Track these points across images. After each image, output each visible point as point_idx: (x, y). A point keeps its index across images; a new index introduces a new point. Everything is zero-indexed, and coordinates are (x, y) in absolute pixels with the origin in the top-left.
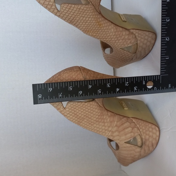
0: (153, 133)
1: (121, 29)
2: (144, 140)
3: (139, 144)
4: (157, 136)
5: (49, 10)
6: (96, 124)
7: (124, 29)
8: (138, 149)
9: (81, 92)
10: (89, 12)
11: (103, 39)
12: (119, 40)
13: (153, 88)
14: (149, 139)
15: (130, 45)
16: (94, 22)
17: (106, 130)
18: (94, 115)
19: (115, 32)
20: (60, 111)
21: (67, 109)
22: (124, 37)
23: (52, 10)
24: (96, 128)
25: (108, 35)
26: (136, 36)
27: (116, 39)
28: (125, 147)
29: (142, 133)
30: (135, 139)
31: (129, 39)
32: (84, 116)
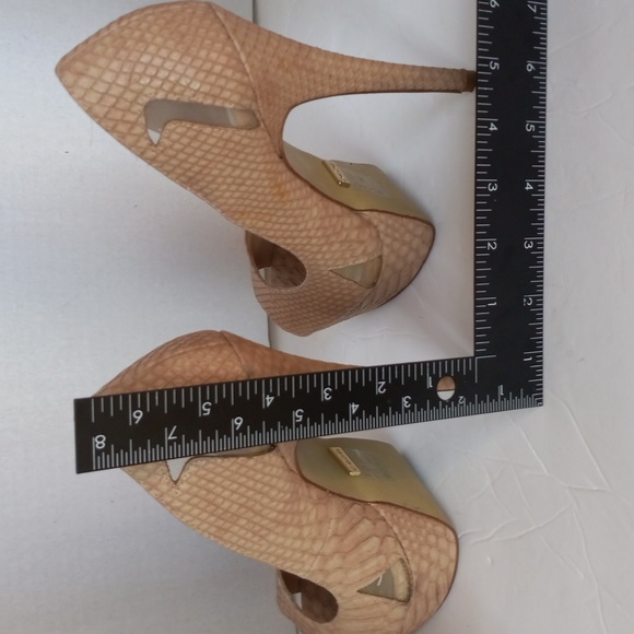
0: (440, 551)
1: (338, 209)
2: (415, 577)
3: (401, 591)
4: (451, 560)
5: (121, 138)
6: (277, 534)
7: (346, 210)
8: (399, 611)
9: (238, 421)
10: (257, 151)
11: (286, 238)
12: (332, 244)
13: (454, 399)
14: (428, 572)
15: (361, 261)
16: (266, 183)
17: (304, 552)
18: (272, 500)
19: (322, 218)
20: (159, 493)
21: (184, 486)
22: (347, 236)
23: (130, 139)
24: (273, 549)
25: (301, 227)
26: (378, 232)
27: (323, 241)
28: (357, 609)
29: (408, 553)
30: (388, 575)
31: (362, 242)
32: (241, 506)
